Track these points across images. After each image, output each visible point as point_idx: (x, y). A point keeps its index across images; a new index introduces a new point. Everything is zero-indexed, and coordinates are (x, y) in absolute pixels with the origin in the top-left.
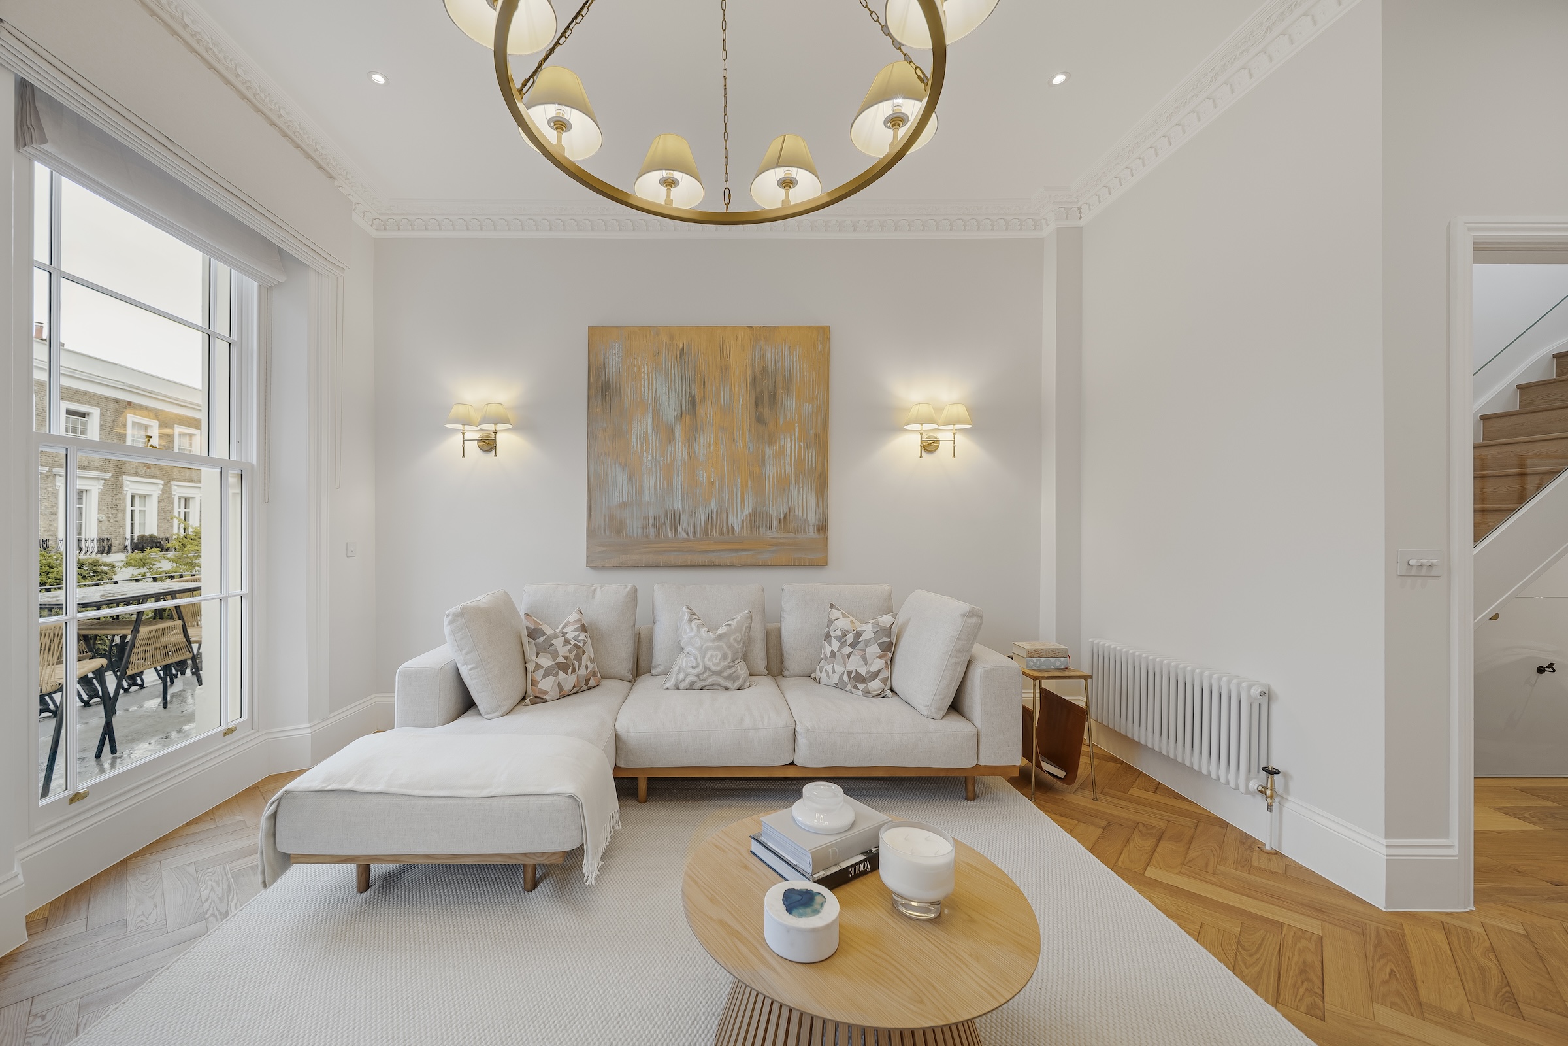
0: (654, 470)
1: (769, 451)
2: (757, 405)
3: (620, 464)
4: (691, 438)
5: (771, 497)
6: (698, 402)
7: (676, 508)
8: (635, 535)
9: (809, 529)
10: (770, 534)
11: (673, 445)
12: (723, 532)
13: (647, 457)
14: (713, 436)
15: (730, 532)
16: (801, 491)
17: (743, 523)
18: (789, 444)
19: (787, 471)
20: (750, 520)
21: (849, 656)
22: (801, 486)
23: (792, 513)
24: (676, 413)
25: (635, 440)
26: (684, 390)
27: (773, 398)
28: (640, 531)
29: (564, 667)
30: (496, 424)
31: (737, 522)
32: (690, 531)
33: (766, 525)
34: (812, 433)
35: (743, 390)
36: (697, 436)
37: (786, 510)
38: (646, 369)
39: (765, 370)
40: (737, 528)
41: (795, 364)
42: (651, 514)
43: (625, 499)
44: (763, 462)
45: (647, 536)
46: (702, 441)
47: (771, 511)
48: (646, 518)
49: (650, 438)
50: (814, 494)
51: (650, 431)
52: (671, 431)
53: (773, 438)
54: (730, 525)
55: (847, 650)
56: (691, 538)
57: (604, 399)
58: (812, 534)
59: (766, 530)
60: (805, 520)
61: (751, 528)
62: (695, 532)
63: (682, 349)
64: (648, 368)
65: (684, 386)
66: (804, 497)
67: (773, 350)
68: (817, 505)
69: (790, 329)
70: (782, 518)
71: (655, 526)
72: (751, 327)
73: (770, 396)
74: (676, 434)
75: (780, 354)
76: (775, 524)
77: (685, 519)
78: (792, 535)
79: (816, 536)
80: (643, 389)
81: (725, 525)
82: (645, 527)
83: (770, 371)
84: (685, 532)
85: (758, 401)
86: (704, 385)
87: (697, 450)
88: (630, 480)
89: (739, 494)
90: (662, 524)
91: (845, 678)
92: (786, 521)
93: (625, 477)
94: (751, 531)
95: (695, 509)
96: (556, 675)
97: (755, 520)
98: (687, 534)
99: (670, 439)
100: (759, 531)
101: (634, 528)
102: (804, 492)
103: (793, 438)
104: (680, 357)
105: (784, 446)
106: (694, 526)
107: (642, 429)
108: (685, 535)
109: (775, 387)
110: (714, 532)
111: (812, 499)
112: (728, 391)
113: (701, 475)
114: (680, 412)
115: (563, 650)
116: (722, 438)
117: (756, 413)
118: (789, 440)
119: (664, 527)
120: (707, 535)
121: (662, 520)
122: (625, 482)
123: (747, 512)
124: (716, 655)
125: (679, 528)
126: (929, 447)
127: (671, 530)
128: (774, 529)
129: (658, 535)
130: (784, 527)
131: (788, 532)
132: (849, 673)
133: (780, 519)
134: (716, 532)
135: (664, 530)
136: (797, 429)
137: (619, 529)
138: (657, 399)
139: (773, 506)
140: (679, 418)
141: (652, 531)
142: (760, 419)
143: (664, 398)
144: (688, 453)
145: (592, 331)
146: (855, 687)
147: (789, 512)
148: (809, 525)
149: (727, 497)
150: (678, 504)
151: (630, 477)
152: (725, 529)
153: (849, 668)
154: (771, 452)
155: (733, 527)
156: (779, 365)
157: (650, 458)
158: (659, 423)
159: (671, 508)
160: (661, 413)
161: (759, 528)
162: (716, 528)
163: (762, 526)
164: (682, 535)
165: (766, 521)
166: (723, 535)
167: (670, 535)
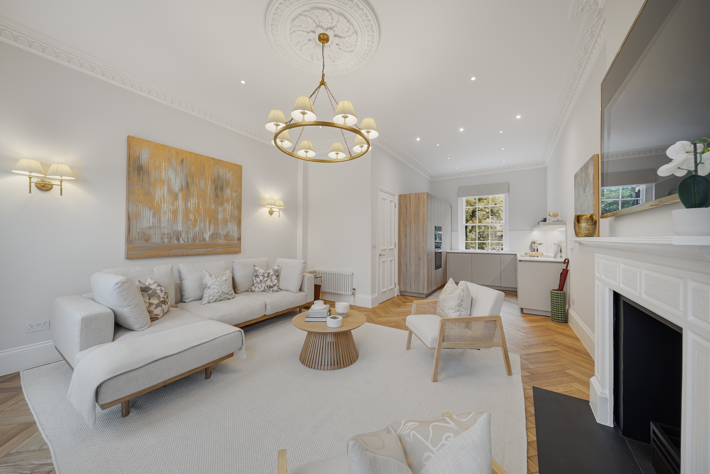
0: (168, 212)
1: (220, 209)
2: (215, 190)
3: (148, 207)
4: (186, 200)
5: (221, 227)
6: (190, 185)
7: (179, 230)
8: (157, 242)
11: (178, 202)
12: (201, 240)
13: (164, 206)
14: (196, 199)
16: (232, 225)
17: (209, 237)
18: (228, 207)
19: (227, 217)
20: (212, 236)
21: (267, 280)
22: (232, 223)
24: (179, 188)
25: (157, 197)
26: (183, 178)
27: (222, 189)
28: (160, 240)
29: (164, 302)
31: (207, 236)
32: (186, 240)
33: (219, 238)
34: (236, 204)
35: (210, 183)
36: (189, 199)
37: (226, 232)
38: (164, 165)
39: (219, 177)
40: (207, 239)
41: (230, 178)
42: (166, 232)
43: (151, 225)
44: (218, 213)
45: (164, 243)
46: (191, 201)
47: (221, 232)
48: (163, 234)
49: (166, 197)
50: (236, 226)
51: (165, 194)
52: (177, 195)
53: (222, 204)
54: (204, 238)
55: (266, 279)
57: (138, 174)
58: (236, 241)
59: (219, 240)
60: (233, 236)
62: (188, 241)
63: (183, 160)
65: (183, 176)
66: (233, 227)
67: (222, 170)
68: (238, 231)
69: (229, 163)
70: (225, 235)
71: (168, 238)
72: (213, 158)
73: (221, 187)
74: (179, 197)
75: (225, 172)
76: (222, 237)
77: (183, 235)
78: (229, 242)
79: (237, 242)
80: (162, 174)
81: (202, 238)
82: (162, 238)
83: (221, 178)
84: (183, 240)
85: (216, 189)
86: (193, 178)
87: (189, 206)
88: (154, 216)
89: (208, 225)
90: (172, 237)
91: (266, 288)
92: (226, 236)
93: (151, 214)
94: (213, 240)
95: (188, 231)
96: (161, 306)
97: (214, 236)
98: (185, 242)
99: (176, 199)
100: (216, 240)
101: (156, 239)
103: (229, 205)
104: (182, 163)
105: (226, 207)
106: (188, 238)
107: (161, 192)
108: (183, 242)
109: (223, 184)
110: (197, 241)
111: (236, 228)
112: (204, 182)
113: (191, 216)
114: (181, 188)
115: (162, 295)
116: (201, 201)
117: (215, 193)
118: (228, 205)
120: (194, 242)
121: (172, 235)
122: (151, 217)
123: (211, 233)
124: (226, 287)
125: (181, 239)
126: (271, 213)
127: (176, 239)
128: (222, 240)
129: (169, 242)
130: (226, 238)
131: (227, 240)
132: (267, 286)
134: (198, 240)
135: (173, 240)
136: (231, 202)
137: (147, 239)
138: (169, 180)
139: (222, 230)
140: (181, 190)
141: (166, 240)
142: (217, 196)
143: (173, 180)
144: (185, 206)
145: (130, 138)
146: (270, 290)
147: (228, 233)
148: (235, 238)
149: (203, 226)
150: (180, 228)
151: (154, 214)
152: (202, 239)
153: (267, 284)
155: (205, 239)
156: (224, 176)
157: (165, 206)
158: (170, 190)
159: (176, 230)
160: (172, 187)
161: (216, 239)
162: (198, 239)
163: (217, 238)
164: (182, 242)
165: (219, 236)
166: (201, 242)
167: (176, 242)
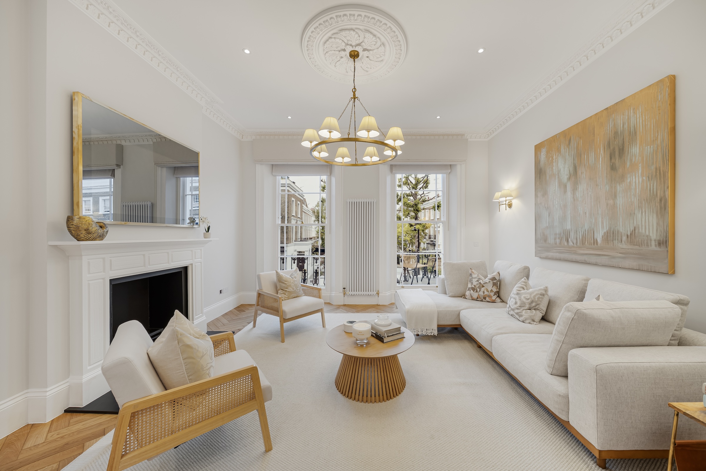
0: (559, 209)
1: (619, 188)
2: (611, 158)
3: (546, 208)
4: (575, 189)
5: (621, 220)
6: (579, 167)
7: (568, 229)
8: (551, 243)
9: (651, 243)
10: (620, 246)
11: (567, 194)
12: (591, 243)
13: (556, 202)
14: (585, 185)
15: (596, 243)
16: (644, 214)
17: (603, 238)
18: (634, 180)
19: (633, 200)
20: (607, 236)
22: (644, 210)
23: (637, 231)
24: (567, 176)
25: (551, 195)
26: (571, 162)
27: (622, 151)
28: (553, 241)
30: (506, 198)
31: (599, 237)
32: (575, 241)
33: (618, 239)
34: (653, 168)
35: (602, 152)
36: (577, 187)
39: (616, 133)
40: (599, 241)
41: (638, 120)
42: (557, 232)
43: (548, 225)
44: (615, 196)
45: (556, 244)
46: (580, 189)
47: (621, 230)
48: (556, 234)
49: (557, 192)
50: (655, 216)
51: (556, 189)
52: (565, 186)
53: (622, 178)
54: (595, 239)
56: (575, 245)
57: (540, 178)
58: (653, 247)
59: (618, 243)
60: (647, 236)
61: (608, 241)
62: (577, 242)
63: (571, 140)
64: (556, 156)
65: (571, 160)
66: (647, 218)
67: (623, 117)
68: (658, 224)
69: (633, 96)
70: (629, 234)
72: (607, 109)
73: (620, 150)
74: (568, 188)
75: (627, 117)
76: (624, 238)
77: (572, 234)
78: (637, 247)
79: (658, 249)
80: (554, 167)
81: (592, 238)
82: (555, 239)
83: (619, 133)
84: (572, 242)
85: (612, 156)
86: (580, 156)
87: (577, 195)
88: (549, 215)
89: (600, 220)
90: (562, 238)
92: (632, 237)
93: (548, 214)
94: (608, 243)
95: (577, 230)
97: (612, 236)
98: (573, 244)
99: (565, 192)
100: (613, 243)
101: (551, 240)
102: (647, 214)
103: (637, 175)
105: (630, 183)
106: (576, 239)
107: (553, 188)
108: (572, 244)
109: (623, 142)
110: (586, 243)
112: (593, 155)
113: (579, 209)
114: (569, 175)
116: (590, 185)
117: (610, 164)
118: (634, 177)
119: (563, 239)
120: (583, 244)
122: (547, 216)
123: (605, 231)
125: (570, 240)
127: (565, 241)
128: (623, 242)
129: (560, 243)
130: (630, 240)
131: (634, 245)
133: (627, 235)
134: (588, 242)
135: (563, 241)
136: (640, 168)
137: (545, 240)
138: (559, 171)
139: (622, 226)
140: (569, 179)
141: (558, 241)
142: (613, 168)
143: (562, 170)
144: (574, 197)
145: (536, 146)
147: (635, 230)
148: (651, 240)
149: (594, 221)
150: (569, 227)
151: (549, 214)
152: (592, 241)
154: (621, 189)
155: (597, 240)
157: (557, 203)
158: (560, 183)
159: (566, 228)
160: (561, 178)
161: (613, 241)
162: (588, 240)
163: (615, 240)
164: (571, 243)
165: (618, 236)
166: (591, 244)
167: (566, 244)
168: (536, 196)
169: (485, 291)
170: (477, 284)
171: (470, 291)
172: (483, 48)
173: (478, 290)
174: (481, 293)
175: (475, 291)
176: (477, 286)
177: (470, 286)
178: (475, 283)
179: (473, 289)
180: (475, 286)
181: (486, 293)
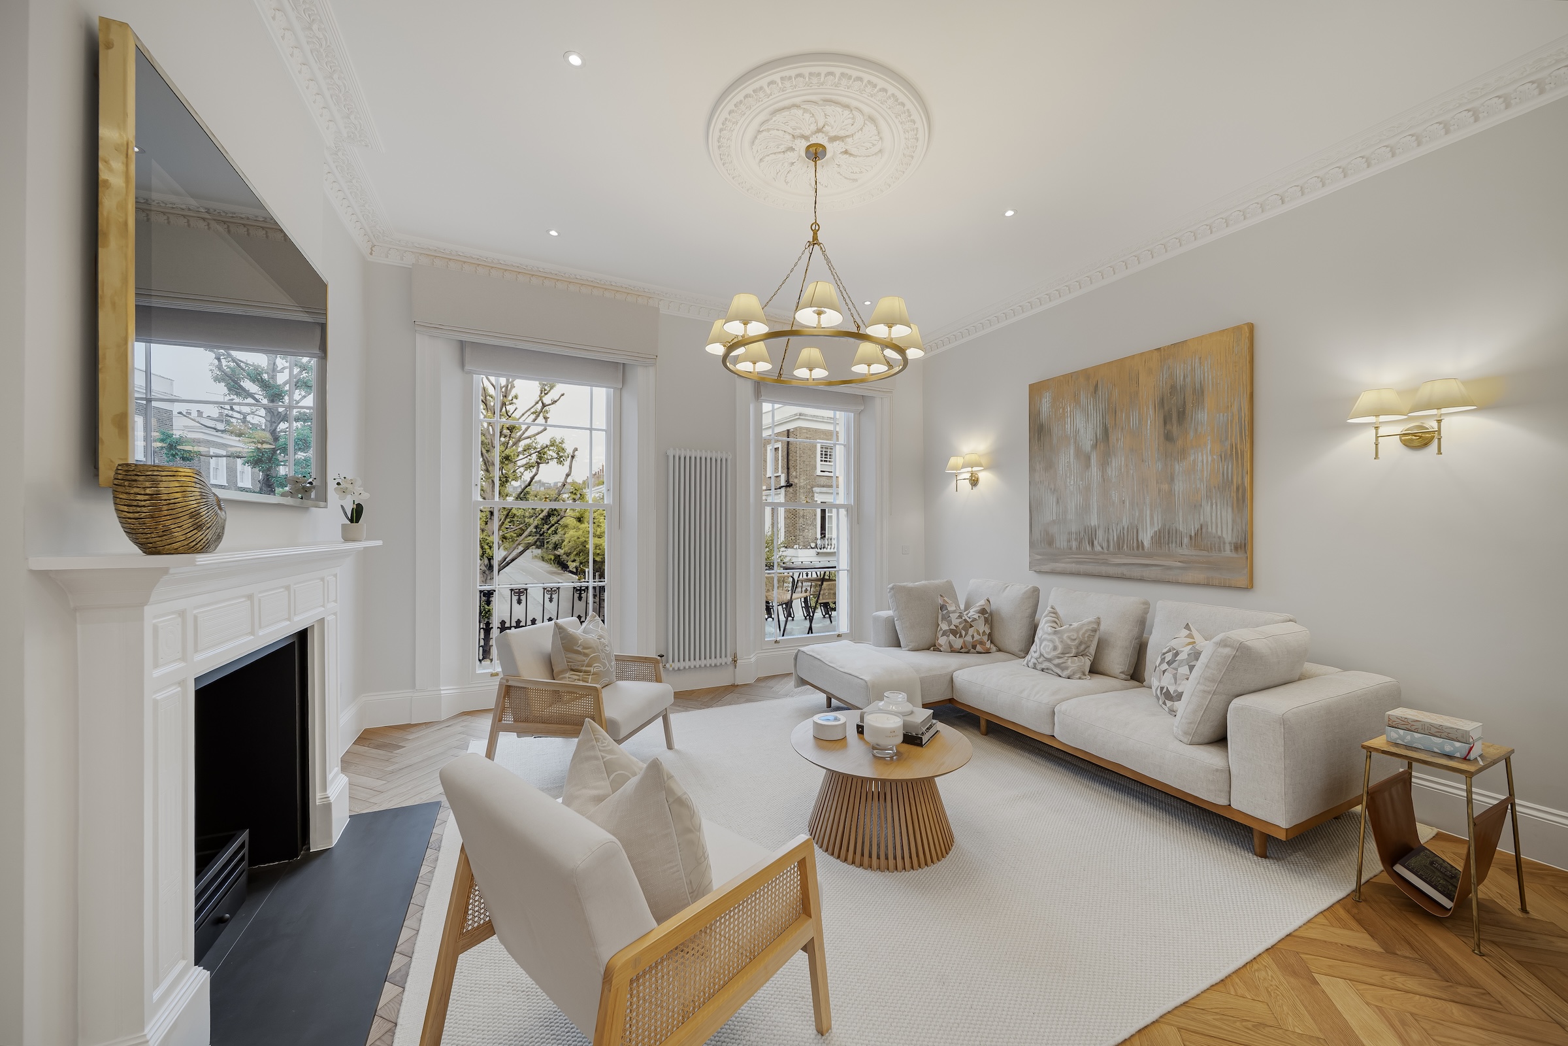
0: (1075, 492)
1: (1177, 468)
2: (1165, 423)
3: (1051, 489)
4: (1104, 464)
5: (1181, 514)
6: (1110, 430)
7: (1092, 525)
8: (1062, 547)
9: (1224, 547)
10: (1180, 551)
11: (1090, 470)
12: (1133, 547)
13: (1070, 483)
14: (1123, 459)
15: (1140, 547)
16: (1214, 506)
17: (1152, 539)
18: (1200, 458)
19: (1198, 486)
20: (1160, 537)
22: (1214, 501)
23: (1204, 530)
24: (1092, 442)
25: (1061, 469)
26: (1098, 421)
27: (1182, 415)
28: (1065, 544)
31: (1146, 538)
32: (1105, 545)
33: (1176, 542)
34: (1227, 444)
35: (1151, 412)
36: (1109, 460)
37: (1197, 526)
38: (1069, 409)
39: (1173, 388)
40: (1147, 544)
41: (1206, 375)
42: (1073, 530)
43: (1055, 518)
44: (1172, 479)
45: (1071, 549)
46: (1114, 464)
47: (1181, 528)
48: (1070, 533)
49: (1072, 466)
50: (1230, 510)
51: (1072, 460)
52: (1088, 458)
53: (1183, 454)
54: (1140, 541)
56: (1106, 551)
57: (1039, 439)
58: (1228, 552)
59: (1176, 547)
60: (1219, 537)
61: (1161, 544)
62: (1108, 546)
63: (1097, 385)
64: (1070, 408)
65: (1098, 419)
66: (1219, 513)
67: (1182, 365)
68: (1234, 521)
69: (1200, 339)
70: (1193, 534)
71: (1076, 539)
72: (1159, 349)
73: (1179, 412)
74: (1092, 461)
75: (1189, 368)
76: (1186, 540)
77: (1100, 534)
78: (1205, 553)
79: (1234, 555)
80: (1066, 426)
81: (1135, 540)
82: (1069, 541)
83: (1179, 388)
84: (1100, 546)
85: (1166, 421)
86: (1115, 413)
87: (1110, 473)
88: (1058, 502)
89: (1148, 512)
90: (1082, 538)
92: (1198, 538)
93: (1055, 500)
94: (1161, 547)
95: (1109, 526)
97: (1165, 537)
98: (1102, 548)
99: (1088, 466)
100: (1169, 547)
101: (1061, 542)
102: (1219, 507)
103: (1204, 452)
104: (1095, 393)
105: (1194, 461)
106: (1108, 541)
107: (1066, 459)
108: (1100, 549)
109: (1185, 402)
110: (1125, 547)
111: (1227, 515)
112: (1137, 414)
113: (1113, 495)
114: (1095, 441)
116: (1132, 459)
117: (1164, 432)
118: (1200, 454)
119: (1083, 541)
120: (1119, 549)
121: (1082, 535)
122: (1054, 504)
123: (1156, 529)
125: (1096, 543)
126: (1419, 440)
127: (1089, 543)
128: (1184, 546)
129: (1079, 548)
130: (1195, 543)
131: (1200, 550)
133: (1191, 536)
134: (1127, 546)
135: (1084, 543)
136: (1209, 442)
137: (1050, 542)
138: (1077, 432)
139: (1183, 523)
140: (1095, 446)
141: (1074, 544)
142: (1168, 437)
143: (1082, 431)
144: (1103, 476)
145: (1031, 386)
147: (1201, 529)
148: (1224, 543)
149: (1137, 514)
150: (1094, 522)
151: (1058, 499)
152: (1135, 543)
154: (1181, 469)
155: (1142, 543)
156: (1188, 380)
157: (1072, 483)
158: (1079, 452)
159: (1089, 524)
160: (1080, 444)
161: (1168, 544)
162: (1127, 543)
163: (1172, 542)
164: (1098, 548)
165: (1176, 538)
166: (1133, 549)
167: (1089, 548)
168: (1032, 469)
169: (975, 634)
170: (960, 623)
171: (948, 636)
172: (1012, 210)
173: (963, 633)
174: (969, 638)
175: (958, 636)
176: (961, 627)
177: (944, 626)
178: (955, 621)
179: (954, 632)
180: (956, 626)
181: (977, 637)
